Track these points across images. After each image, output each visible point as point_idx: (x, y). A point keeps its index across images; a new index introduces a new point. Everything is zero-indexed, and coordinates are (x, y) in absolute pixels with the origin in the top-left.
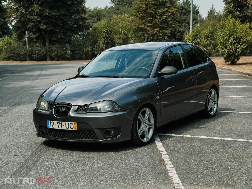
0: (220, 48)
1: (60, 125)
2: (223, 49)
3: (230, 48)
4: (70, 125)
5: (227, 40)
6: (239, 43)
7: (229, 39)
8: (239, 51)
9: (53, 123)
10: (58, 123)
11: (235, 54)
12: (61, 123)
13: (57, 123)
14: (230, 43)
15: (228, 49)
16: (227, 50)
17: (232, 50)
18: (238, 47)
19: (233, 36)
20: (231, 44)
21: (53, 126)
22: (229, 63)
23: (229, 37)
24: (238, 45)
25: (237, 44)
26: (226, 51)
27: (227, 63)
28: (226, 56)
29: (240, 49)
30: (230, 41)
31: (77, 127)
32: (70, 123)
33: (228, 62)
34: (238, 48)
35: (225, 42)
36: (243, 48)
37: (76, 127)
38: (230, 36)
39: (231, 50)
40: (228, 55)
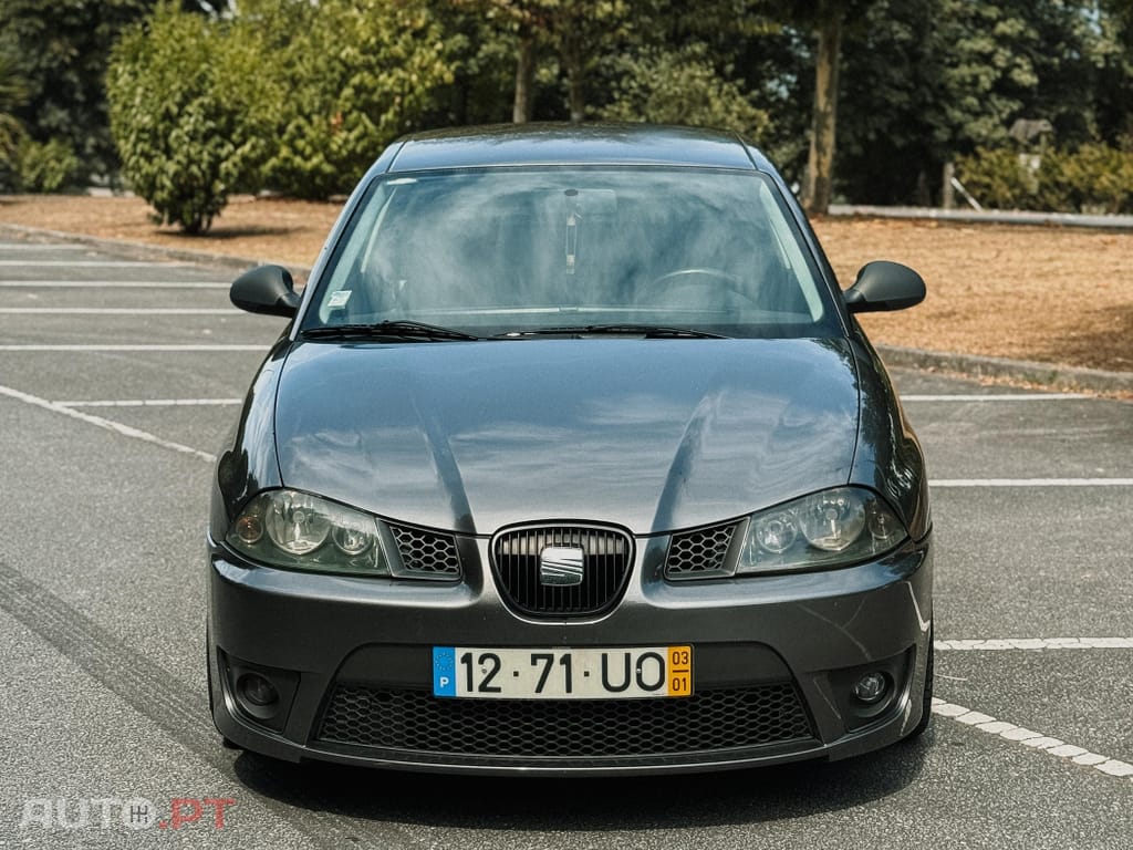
0: (134, 153)
2: (149, 158)
3: (188, 155)
4: (639, 665)
5: (170, 119)
6: (226, 134)
7: (180, 115)
8: (228, 174)
9: (489, 664)
10: (542, 663)
11: (208, 189)
12: (566, 660)
13: (534, 663)
14: (187, 134)
15: (179, 162)
16: (172, 167)
17: (199, 167)
18: (223, 152)
19: (200, 100)
20: (193, 137)
21: (491, 684)
22: (176, 227)
23: (181, 106)
24: (221, 145)
25: (217, 139)
26: (171, 171)
27: (164, 227)
28: (171, 194)
29: (235, 165)
30: (188, 124)
31: (688, 676)
32: (636, 653)
33: (171, 222)
34: (226, 159)
35: (161, 127)
36: (245, 159)
37: (681, 676)
38: (187, 98)
39: (194, 169)
40: (176, 193)
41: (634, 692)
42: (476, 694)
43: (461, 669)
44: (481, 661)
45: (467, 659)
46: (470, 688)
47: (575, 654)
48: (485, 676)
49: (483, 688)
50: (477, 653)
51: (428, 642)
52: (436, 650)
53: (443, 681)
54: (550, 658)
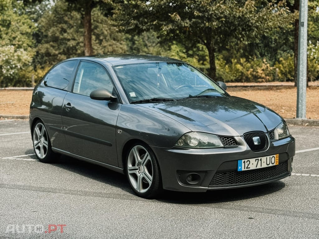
1: (260, 162)
4: (272, 159)
9: (248, 162)
10: (257, 161)
12: (261, 160)
13: (256, 161)
21: (248, 167)
41: (271, 165)
42: (246, 169)
43: (243, 164)
44: (247, 162)
45: (244, 162)
46: (245, 168)
47: (262, 158)
48: (247, 165)
49: (247, 168)
50: (246, 160)
51: (237, 159)
52: (239, 161)
53: (240, 168)
54: (258, 160)
